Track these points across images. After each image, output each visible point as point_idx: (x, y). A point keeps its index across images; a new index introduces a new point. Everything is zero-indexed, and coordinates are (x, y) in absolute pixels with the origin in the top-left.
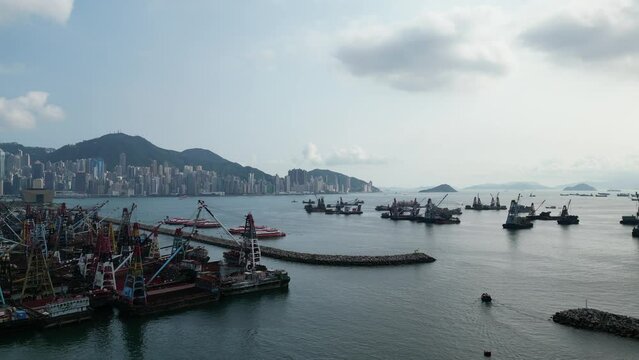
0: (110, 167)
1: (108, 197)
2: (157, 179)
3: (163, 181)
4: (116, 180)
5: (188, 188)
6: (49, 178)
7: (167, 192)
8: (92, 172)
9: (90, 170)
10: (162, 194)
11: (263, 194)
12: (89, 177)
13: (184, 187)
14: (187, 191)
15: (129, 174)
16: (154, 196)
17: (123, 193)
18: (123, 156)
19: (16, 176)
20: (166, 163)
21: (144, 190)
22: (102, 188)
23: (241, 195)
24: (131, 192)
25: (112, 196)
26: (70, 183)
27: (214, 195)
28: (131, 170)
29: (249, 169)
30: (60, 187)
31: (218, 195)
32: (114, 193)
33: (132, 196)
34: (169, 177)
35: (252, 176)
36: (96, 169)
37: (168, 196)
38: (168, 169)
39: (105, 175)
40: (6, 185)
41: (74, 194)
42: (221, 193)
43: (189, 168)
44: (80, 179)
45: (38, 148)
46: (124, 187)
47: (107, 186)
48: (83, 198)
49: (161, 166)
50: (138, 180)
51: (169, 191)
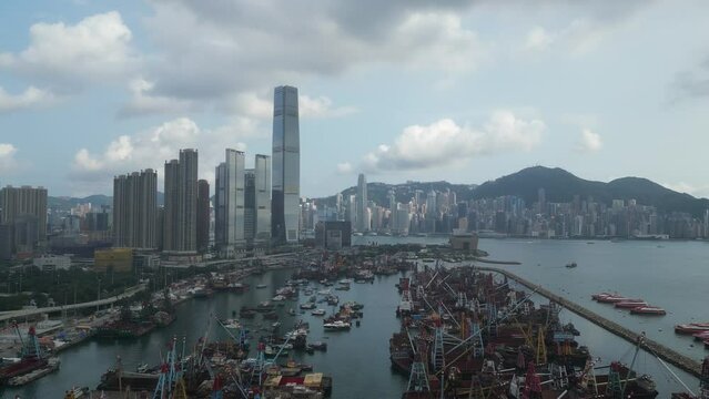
0: (529, 205)
1: (527, 237)
2: (580, 218)
3: (587, 221)
4: (535, 218)
5: (622, 231)
6: (472, 217)
7: (592, 234)
8: (511, 210)
9: (508, 207)
10: (586, 236)
12: (508, 217)
13: (613, 227)
14: (617, 233)
15: (548, 210)
16: (578, 238)
17: (543, 234)
18: (541, 192)
19: (444, 215)
20: (590, 198)
21: (563, 231)
22: (521, 228)
23: (694, 239)
24: (551, 233)
25: (532, 237)
26: (491, 222)
27: (653, 239)
28: (551, 207)
29: (705, 203)
31: (660, 239)
32: (535, 233)
33: (552, 238)
34: (595, 214)
36: (514, 207)
37: (593, 238)
38: (592, 205)
39: (523, 212)
40: (438, 223)
41: (495, 234)
42: (663, 237)
43: (618, 203)
44: (499, 219)
45: (462, 186)
46: (543, 227)
47: (526, 225)
48: (504, 238)
49: (584, 203)
50: (558, 219)
51: (595, 232)
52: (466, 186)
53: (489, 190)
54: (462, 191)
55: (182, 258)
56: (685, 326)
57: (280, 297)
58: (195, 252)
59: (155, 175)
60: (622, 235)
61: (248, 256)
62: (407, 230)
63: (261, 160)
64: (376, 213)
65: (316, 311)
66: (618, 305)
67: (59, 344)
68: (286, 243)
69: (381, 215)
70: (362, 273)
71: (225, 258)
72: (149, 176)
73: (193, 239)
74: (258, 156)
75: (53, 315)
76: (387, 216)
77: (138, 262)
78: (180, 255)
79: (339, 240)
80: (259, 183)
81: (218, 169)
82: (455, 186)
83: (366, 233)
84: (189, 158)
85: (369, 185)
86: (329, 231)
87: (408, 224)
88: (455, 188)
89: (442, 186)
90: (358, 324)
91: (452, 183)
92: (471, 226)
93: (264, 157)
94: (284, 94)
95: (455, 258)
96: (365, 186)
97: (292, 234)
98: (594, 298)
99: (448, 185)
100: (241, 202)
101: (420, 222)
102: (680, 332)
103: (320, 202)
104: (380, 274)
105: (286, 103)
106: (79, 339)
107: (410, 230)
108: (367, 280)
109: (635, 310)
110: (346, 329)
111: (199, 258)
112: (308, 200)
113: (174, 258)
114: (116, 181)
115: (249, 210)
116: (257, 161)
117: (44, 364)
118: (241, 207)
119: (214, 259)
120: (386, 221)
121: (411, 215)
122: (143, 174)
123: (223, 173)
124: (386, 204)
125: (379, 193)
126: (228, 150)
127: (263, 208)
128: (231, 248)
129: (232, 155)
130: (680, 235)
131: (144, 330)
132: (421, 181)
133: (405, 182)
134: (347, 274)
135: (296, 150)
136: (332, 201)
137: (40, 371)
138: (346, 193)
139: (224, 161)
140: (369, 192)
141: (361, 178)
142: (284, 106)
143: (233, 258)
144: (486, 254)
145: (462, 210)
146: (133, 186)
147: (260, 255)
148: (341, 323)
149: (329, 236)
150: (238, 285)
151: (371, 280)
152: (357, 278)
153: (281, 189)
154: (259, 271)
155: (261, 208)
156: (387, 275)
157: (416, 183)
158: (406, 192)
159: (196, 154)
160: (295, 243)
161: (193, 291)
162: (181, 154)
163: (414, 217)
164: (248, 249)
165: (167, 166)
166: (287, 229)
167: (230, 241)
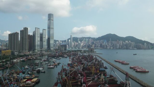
0: (108, 42)
1: (107, 49)
2: (118, 45)
3: (120, 45)
4: (109, 45)
5: (127, 47)
6: (95, 44)
7: (121, 48)
8: (104, 43)
10: (119, 49)
11: (149, 49)
12: (103, 44)
13: (125, 47)
14: (126, 48)
15: (112, 43)
16: (117, 49)
17: (110, 48)
18: (110, 39)
20: (121, 40)
21: (114, 47)
22: (105, 47)
23: (142, 49)
24: (112, 48)
25: (108, 49)
26: (99, 46)
27: (133, 49)
28: (112, 42)
29: (145, 42)
30: (97, 46)
32: (108, 48)
33: (112, 49)
34: (121, 44)
35: (145, 44)
36: (104, 42)
37: (121, 49)
38: (121, 42)
40: (88, 46)
41: (100, 48)
42: (135, 49)
43: (127, 42)
44: (101, 45)
45: (94, 38)
46: (110, 47)
47: (107, 46)
49: (119, 41)
50: (113, 45)
51: (122, 48)
52: (95, 38)
53: (100, 39)
54: (94, 39)
55: (24, 53)
56: (132, 67)
60: (127, 48)
61: (41, 52)
62: (81, 47)
64: (74, 44)
66: (119, 62)
68: (51, 50)
71: (35, 53)
72: (17, 34)
74: (43, 29)
78: (23, 52)
79: (63, 49)
80: (44, 36)
81: (33, 32)
82: (92, 38)
83: (72, 48)
84: (26, 29)
86: (61, 47)
89: (89, 38)
90: (57, 67)
91: (92, 37)
92: (95, 46)
93: (45, 30)
94: (50, 15)
95: (88, 53)
96: (72, 39)
97: (52, 48)
98: (115, 61)
99: (91, 38)
101: (84, 46)
102: (131, 68)
103: (62, 41)
107: (82, 47)
108: (65, 57)
109: (123, 63)
110: (53, 68)
111: (28, 53)
112: (60, 41)
113: (22, 53)
114: (9, 35)
115: (41, 42)
116: (43, 31)
118: (38, 41)
119: (32, 53)
120: (77, 45)
122: (15, 33)
123: (35, 33)
124: (77, 42)
125: (75, 39)
126: (36, 28)
127: (45, 41)
128: (36, 50)
129: (37, 29)
130: (139, 48)
132: (85, 37)
133: (82, 37)
134: (61, 56)
135: (53, 28)
136: (65, 41)
138: (68, 39)
139: (35, 30)
140: (73, 39)
141: (71, 36)
142: (50, 18)
143: (37, 53)
144: (96, 52)
145: (93, 43)
146: (13, 36)
147: (44, 52)
148: (52, 67)
149: (61, 48)
152: (63, 57)
153: (49, 37)
154: (42, 55)
155: (44, 41)
157: (84, 37)
158: (81, 39)
160: (53, 50)
161: (22, 60)
162: (24, 28)
163: (83, 44)
164: (41, 51)
165: (21, 31)
166: (51, 46)
167: (36, 49)
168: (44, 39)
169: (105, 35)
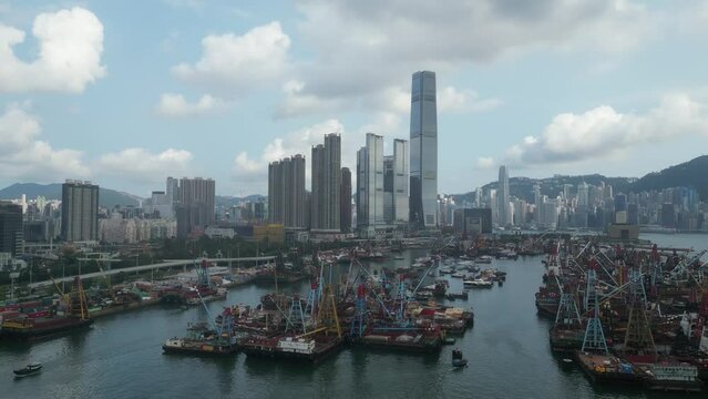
0: (704, 198)
6: (632, 210)
8: (681, 203)
9: (677, 200)
12: (677, 210)
19: (599, 209)
22: (693, 222)
26: (656, 216)
30: (645, 220)
36: (686, 199)
39: (697, 206)
40: (591, 217)
41: (661, 229)
44: (667, 212)
45: (619, 178)
47: (700, 218)
48: (673, 233)
52: (625, 179)
53: (653, 182)
54: (619, 184)
57: (419, 265)
58: (339, 230)
59: (304, 160)
61: (388, 237)
62: (554, 225)
63: (398, 144)
64: (519, 207)
65: (456, 274)
67: (226, 282)
68: (425, 227)
69: (525, 210)
70: (504, 251)
71: (367, 238)
72: (299, 161)
73: (337, 218)
74: (396, 140)
75: (220, 264)
76: (532, 211)
77: (290, 235)
78: (325, 233)
79: (479, 227)
80: (398, 167)
81: (359, 153)
82: (611, 179)
83: (508, 228)
84: (333, 141)
85: (511, 180)
86: (468, 219)
87: (556, 219)
88: (609, 181)
89: (595, 180)
90: (500, 284)
91: (607, 176)
93: (402, 141)
94: (422, 81)
96: (506, 185)
97: (430, 219)
99: (603, 178)
100: (380, 184)
101: (569, 217)
103: (458, 198)
104: (524, 254)
105: (424, 89)
106: (243, 281)
107: (559, 225)
108: (510, 258)
110: (487, 286)
111: (343, 236)
112: (446, 196)
114: (270, 166)
115: (387, 193)
116: (395, 146)
117: (215, 293)
118: (379, 190)
119: (356, 238)
120: (530, 217)
121: (559, 210)
122: (293, 160)
123: (363, 157)
124: (530, 199)
125: (523, 188)
126: (368, 135)
127: (401, 191)
128: (371, 229)
129: (372, 140)
131: (297, 278)
132: (571, 175)
133: (552, 176)
134: (486, 252)
135: (434, 136)
136: (471, 196)
137: (211, 297)
138: (486, 189)
139: (364, 145)
140: (511, 187)
141: (502, 170)
142: (422, 91)
143: (374, 238)
145: (620, 205)
146: (284, 173)
147: (399, 236)
148: (482, 281)
149: (468, 223)
150: (379, 254)
151: (515, 258)
152: (498, 256)
153: (419, 175)
154: (399, 248)
155: (399, 191)
156: (533, 255)
157: (564, 177)
158: (553, 187)
159: (339, 138)
160: (434, 228)
161: (338, 257)
162: (326, 138)
163: (562, 211)
164: (388, 231)
165: (314, 150)
166: (425, 214)
167: (371, 221)
168: (398, 182)
169: (689, 160)
